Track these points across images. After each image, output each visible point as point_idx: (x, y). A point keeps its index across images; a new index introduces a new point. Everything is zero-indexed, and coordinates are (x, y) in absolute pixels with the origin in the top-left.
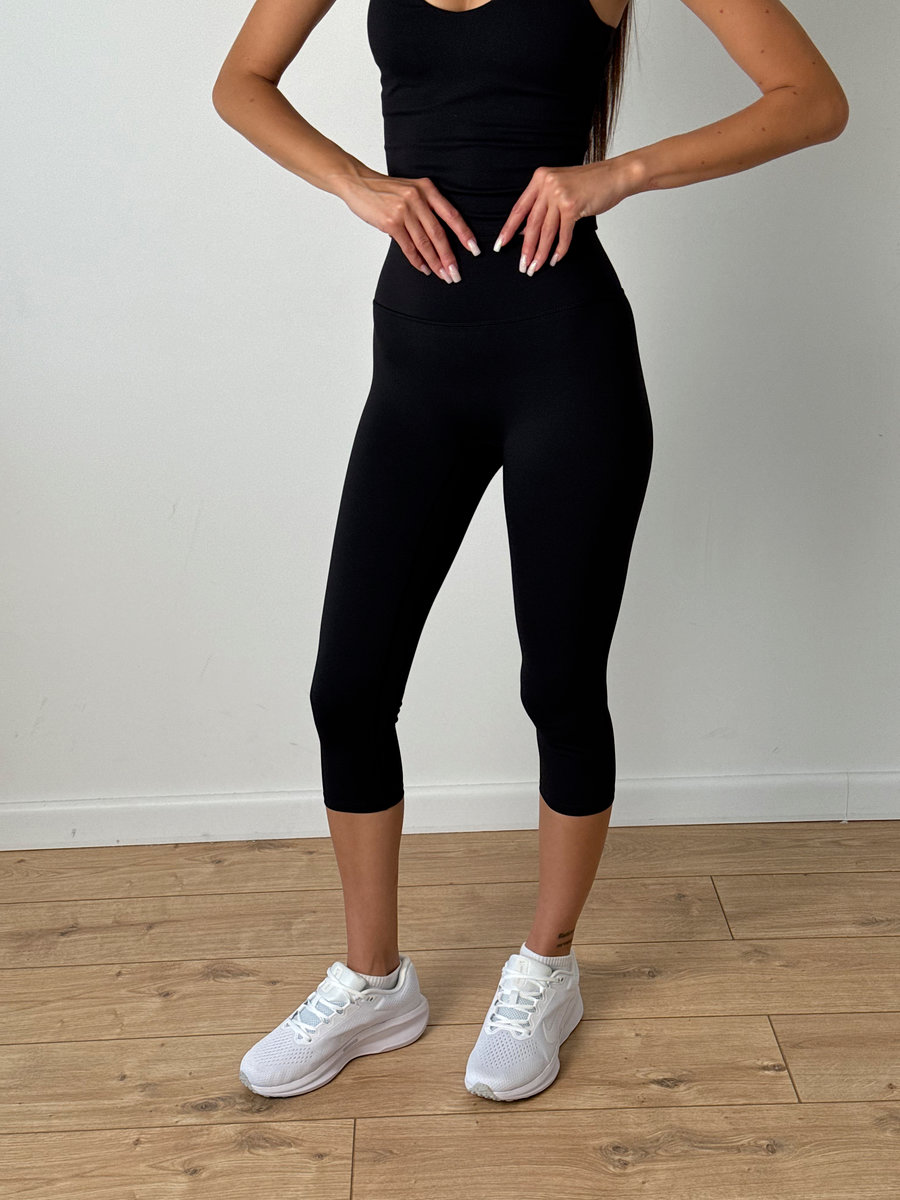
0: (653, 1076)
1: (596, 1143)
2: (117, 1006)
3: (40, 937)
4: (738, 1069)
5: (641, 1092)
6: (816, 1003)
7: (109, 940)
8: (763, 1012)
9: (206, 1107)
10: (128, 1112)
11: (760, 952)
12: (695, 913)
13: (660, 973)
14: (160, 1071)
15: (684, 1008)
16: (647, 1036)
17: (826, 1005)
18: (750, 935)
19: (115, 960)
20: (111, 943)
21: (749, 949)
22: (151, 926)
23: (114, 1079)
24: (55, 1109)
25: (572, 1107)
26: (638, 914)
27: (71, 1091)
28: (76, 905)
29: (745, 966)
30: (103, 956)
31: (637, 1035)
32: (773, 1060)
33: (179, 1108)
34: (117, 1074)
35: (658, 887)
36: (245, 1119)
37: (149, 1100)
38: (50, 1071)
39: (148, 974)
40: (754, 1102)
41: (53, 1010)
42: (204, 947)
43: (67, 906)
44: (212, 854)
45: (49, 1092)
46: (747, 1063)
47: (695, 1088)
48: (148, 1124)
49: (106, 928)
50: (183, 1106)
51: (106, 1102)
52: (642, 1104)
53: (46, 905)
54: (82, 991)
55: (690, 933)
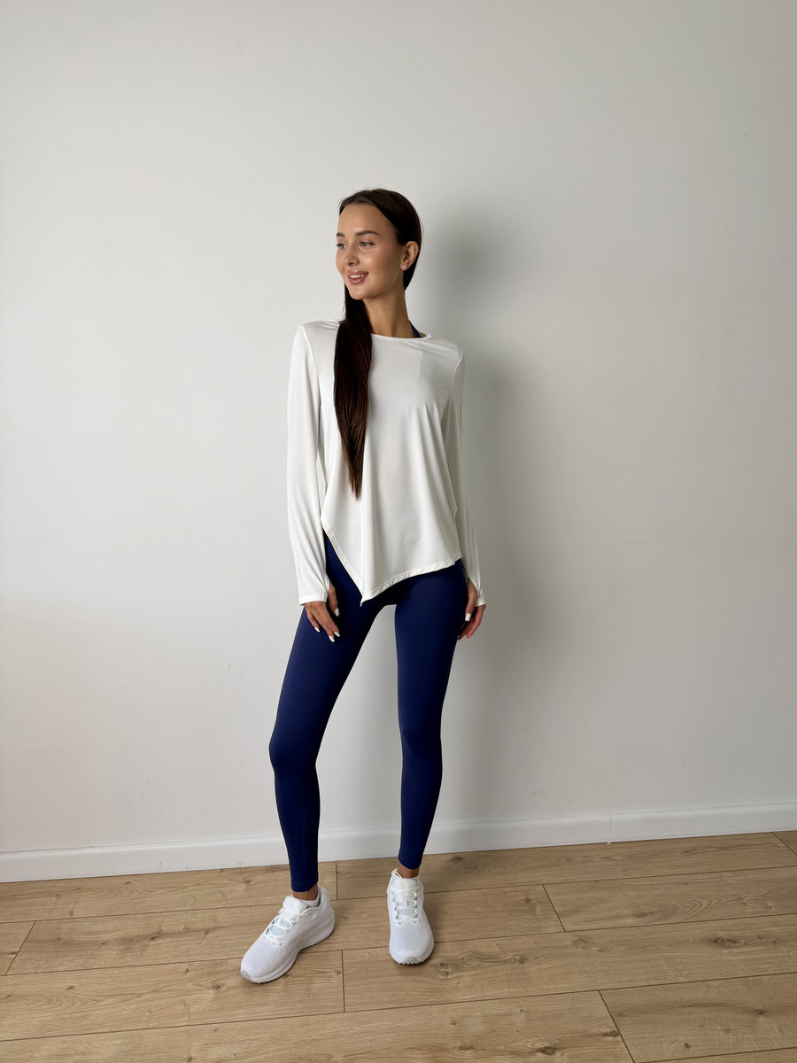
0: (537, 1046)
3: (138, 941)
4: (589, 1036)
6: (625, 979)
7: (181, 943)
8: (596, 988)
11: (582, 940)
12: (538, 912)
13: (526, 959)
14: (213, 1054)
15: (547, 987)
16: (528, 1012)
17: (631, 981)
18: (573, 928)
19: (185, 959)
20: (182, 945)
21: (576, 938)
26: (505, 914)
28: (160, 916)
29: (576, 951)
30: (177, 956)
32: (609, 1027)
35: (513, 894)
38: (141, 1055)
39: (206, 970)
43: (155, 917)
44: (244, 876)
46: (595, 1030)
47: (566, 1055)
49: (180, 933)
53: (141, 916)
55: (539, 928)
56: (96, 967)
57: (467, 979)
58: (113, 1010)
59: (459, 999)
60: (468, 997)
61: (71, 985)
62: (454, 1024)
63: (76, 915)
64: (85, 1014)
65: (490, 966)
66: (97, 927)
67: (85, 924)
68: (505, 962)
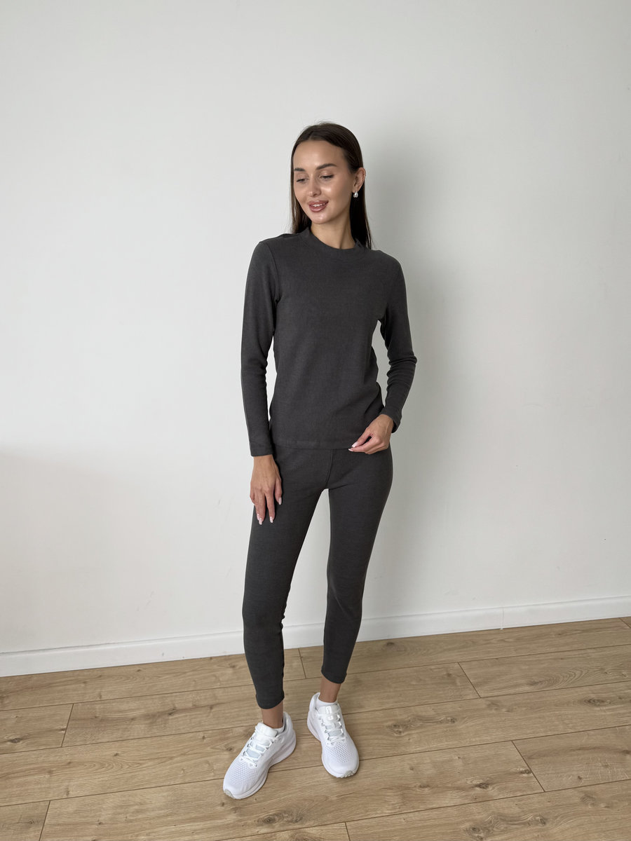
0: (475, 782)
1: (463, 827)
2: (207, 758)
3: (159, 716)
4: (510, 774)
5: (472, 793)
6: (528, 732)
7: (193, 717)
8: (509, 739)
9: (269, 821)
10: (232, 827)
11: (494, 704)
12: (458, 684)
13: (456, 720)
15: (474, 740)
16: (464, 758)
17: (534, 733)
18: (487, 695)
19: (200, 729)
20: (195, 718)
21: (489, 703)
22: (211, 707)
23: (218, 805)
24: (193, 828)
25: (445, 805)
26: (435, 686)
27: (199, 815)
28: (172, 696)
29: (491, 713)
30: (193, 727)
31: (459, 757)
32: (523, 767)
33: (256, 822)
34: (219, 803)
35: (437, 670)
36: (291, 827)
37: (240, 818)
39: (218, 737)
40: (525, 793)
41: (178, 762)
42: (240, 718)
43: (168, 697)
44: (229, 662)
45: (188, 816)
46: (513, 770)
47: (496, 788)
48: (243, 835)
49: (190, 709)
50: (258, 821)
52: (476, 800)
53: (157, 696)
54: (188, 749)
55: (460, 695)
56: (131, 738)
57: (415, 736)
58: (154, 770)
59: (412, 751)
60: (419, 749)
61: (116, 752)
62: (412, 769)
63: (103, 697)
64: (133, 774)
65: (430, 725)
67: (113, 704)
68: (441, 722)
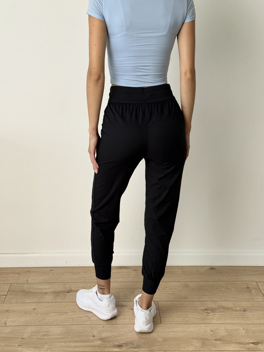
0: (250, 341)
2: (86, 315)
3: (61, 293)
5: (248, 346)
9: (120, 346)
10: (98, 347)
12: (253, 292)
13: (247, 310)
14: (104, 335)
16: (247, 329)
23: (91, 336)
24: (75, 345)
26: (237, 292)
27: (79, 340)
28: (70, 284)
31: (243, 329)
33: (112, 346)
35: (241, 284)
36: (132, 350)
37: (103, 343)
38: (72, 334)
41: (70, 315)
43: (67, 284)
45: (73, 340)
48: (104, 350)
51: (90, 343)
52: (249, 349)
53: (61, 283)
54: (77, 310)
55: (253, 299)
56: (44, 302)
57: (218, 316)
58: (56, 318)
59: (214, 323)
60: (218, 322)
61: (34, 308)
62: (212, 331)
63: (29, 282)
64: (43, 318)
65: (229, 312)
66: (41, 287)
67: (35, 285)
68: (236, 311)
